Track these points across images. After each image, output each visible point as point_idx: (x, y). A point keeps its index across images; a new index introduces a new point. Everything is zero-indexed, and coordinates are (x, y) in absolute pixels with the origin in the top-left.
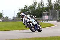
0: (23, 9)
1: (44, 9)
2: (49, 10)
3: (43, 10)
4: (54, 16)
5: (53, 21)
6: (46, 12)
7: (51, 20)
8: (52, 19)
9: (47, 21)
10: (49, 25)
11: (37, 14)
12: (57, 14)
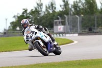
0: (21, 16)
1: (56, 15)
2: (65, 16)
3: (54, 16)
4: (74, 26)
5: (71, 35)
6: (60, 20)
7: (68, 33)
8: (71, 31)
9: (61, 35)
10: (65, 42)
11: (44, 24)
12: (79, 23)
